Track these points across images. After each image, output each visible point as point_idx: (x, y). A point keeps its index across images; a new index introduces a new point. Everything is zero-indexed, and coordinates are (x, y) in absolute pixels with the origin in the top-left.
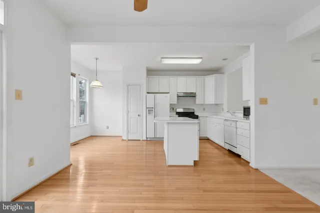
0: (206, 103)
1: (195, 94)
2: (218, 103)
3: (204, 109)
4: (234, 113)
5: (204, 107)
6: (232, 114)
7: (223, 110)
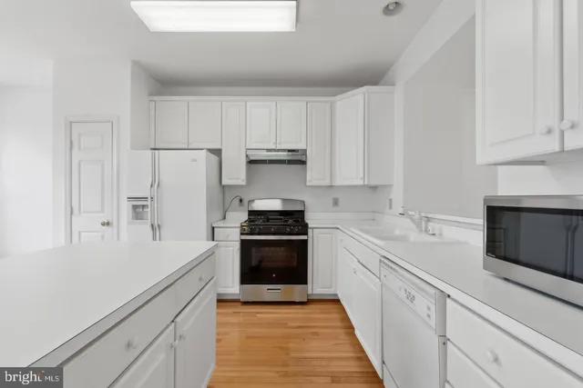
0: (338, 182)
1: (304, 152)
2: (373, 183)
3: (336, 202)
4: (429, 219)
5: (334, 195)
6: (418, 225)
7: (391, 207)
